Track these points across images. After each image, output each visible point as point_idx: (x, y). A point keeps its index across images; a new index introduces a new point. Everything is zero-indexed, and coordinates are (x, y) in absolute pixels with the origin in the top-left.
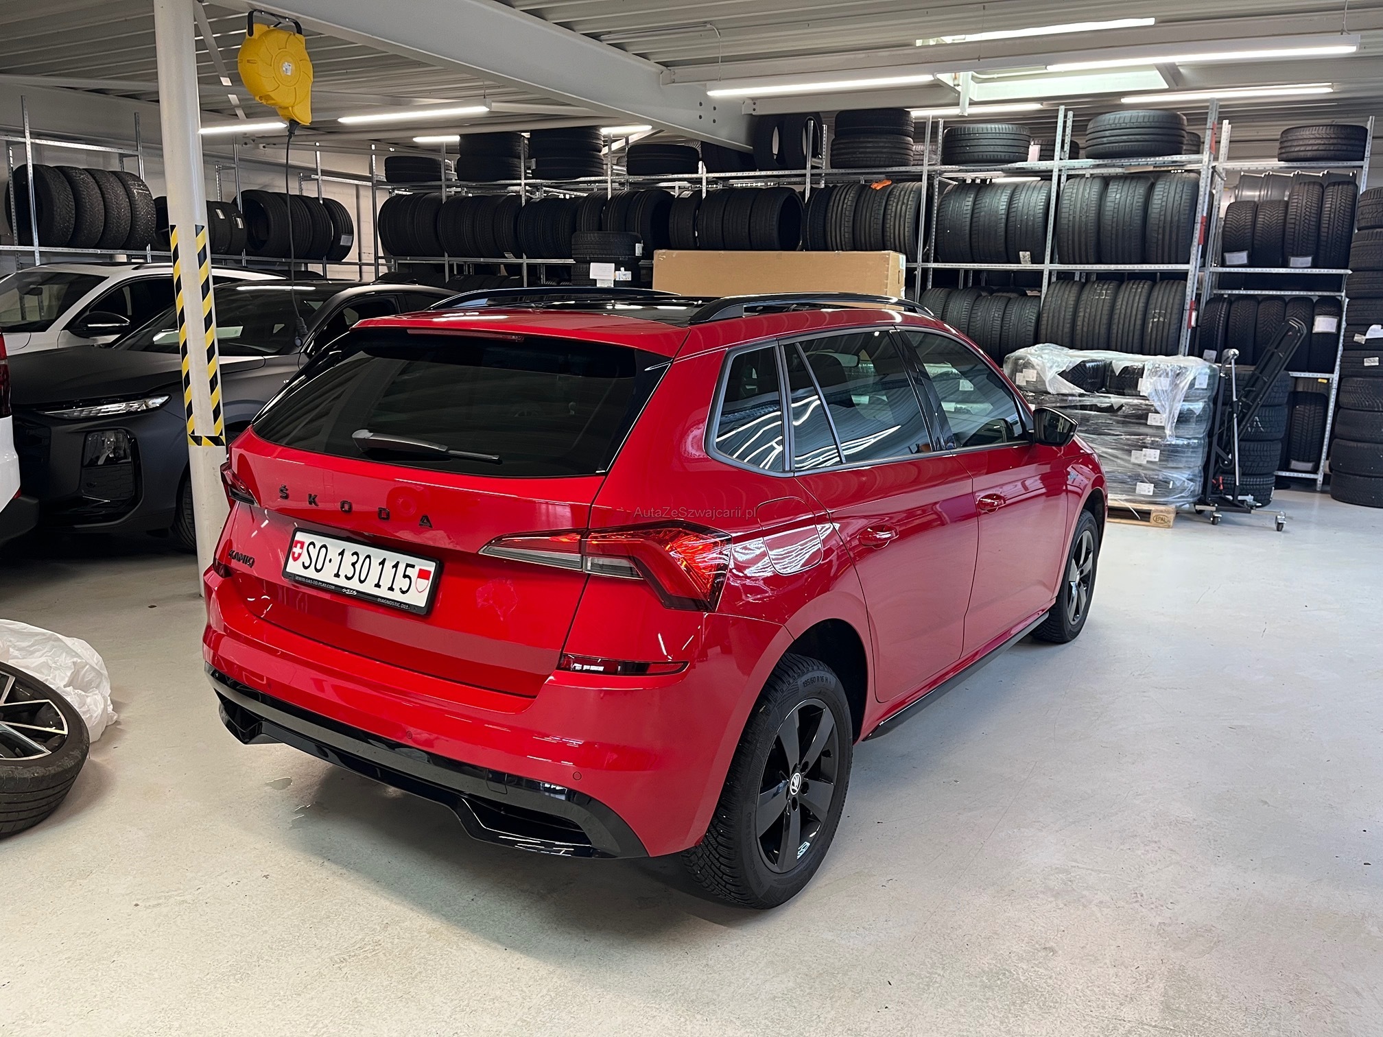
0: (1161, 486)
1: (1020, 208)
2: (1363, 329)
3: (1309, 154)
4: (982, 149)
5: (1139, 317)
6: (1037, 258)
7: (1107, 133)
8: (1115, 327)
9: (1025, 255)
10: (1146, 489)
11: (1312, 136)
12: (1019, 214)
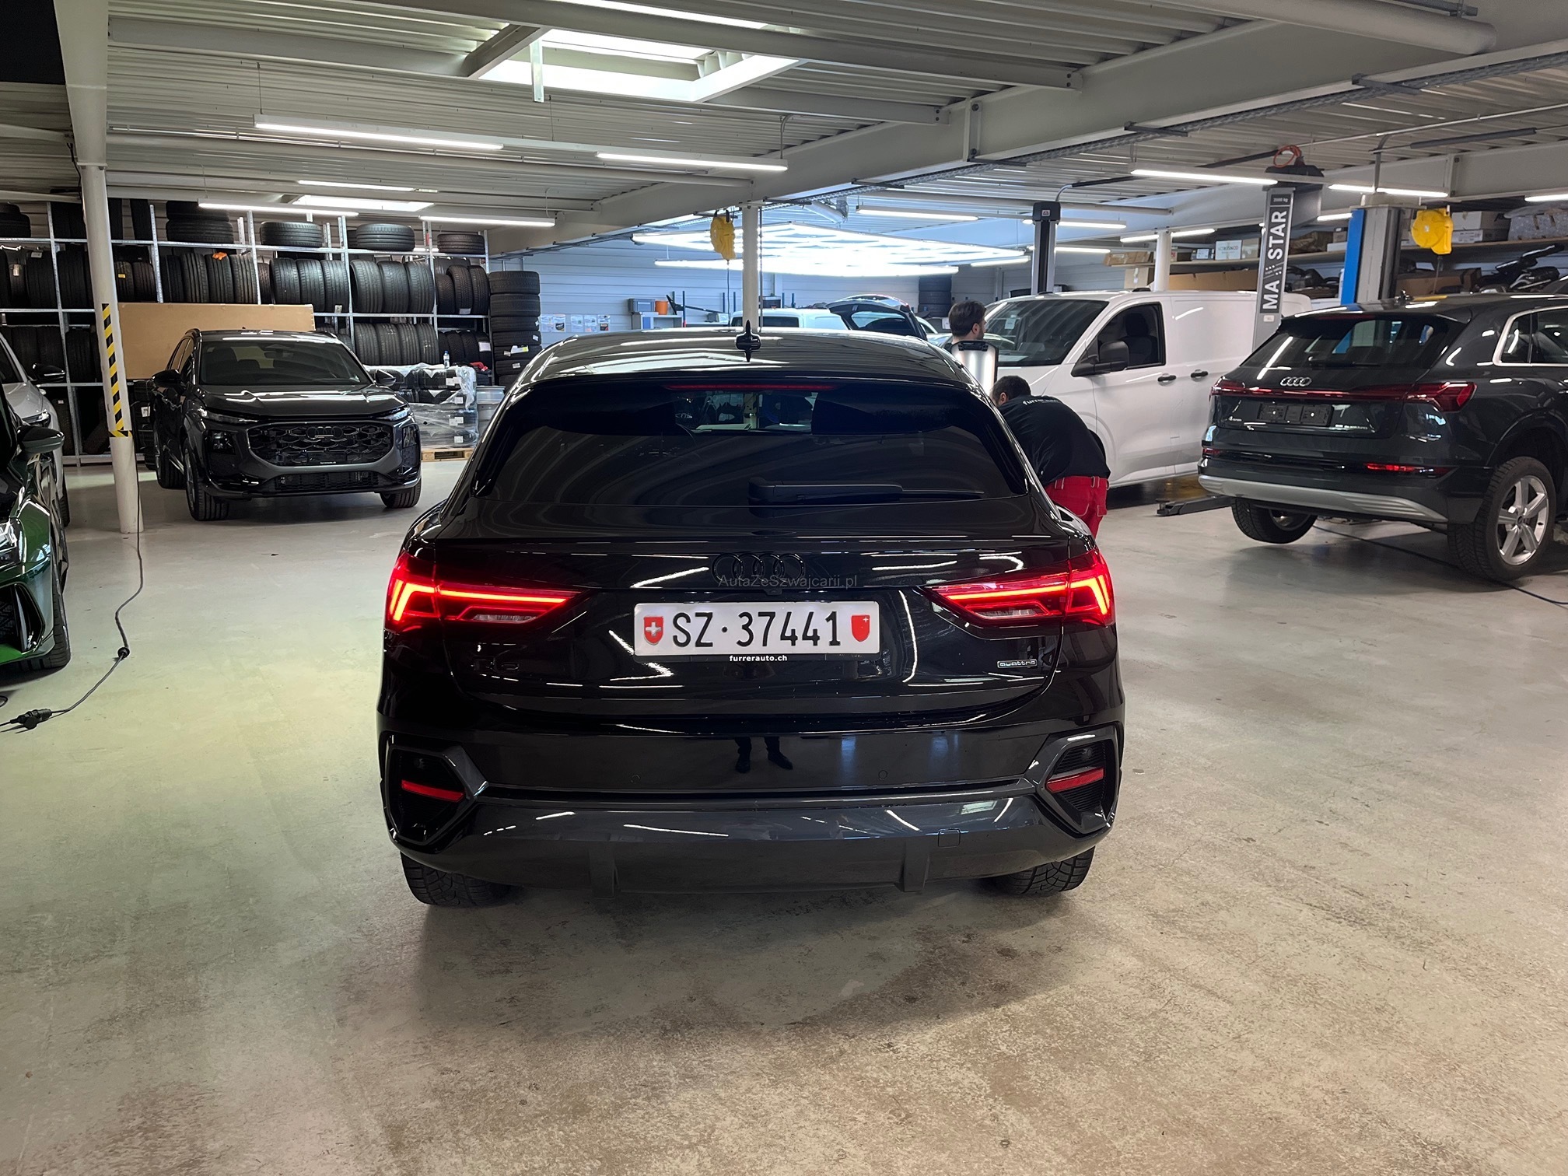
0: (465, 435)
1: (333, 278)
2: (509, 348)
3: (461, 250)
4: (300, 238)
5: (417, 345)
6: (345, 310)
7: (378, 236)
8: (405, 351)
9: (338, 307)
10: (459, 439)
11: (458, 240)
12: (333, 282)
